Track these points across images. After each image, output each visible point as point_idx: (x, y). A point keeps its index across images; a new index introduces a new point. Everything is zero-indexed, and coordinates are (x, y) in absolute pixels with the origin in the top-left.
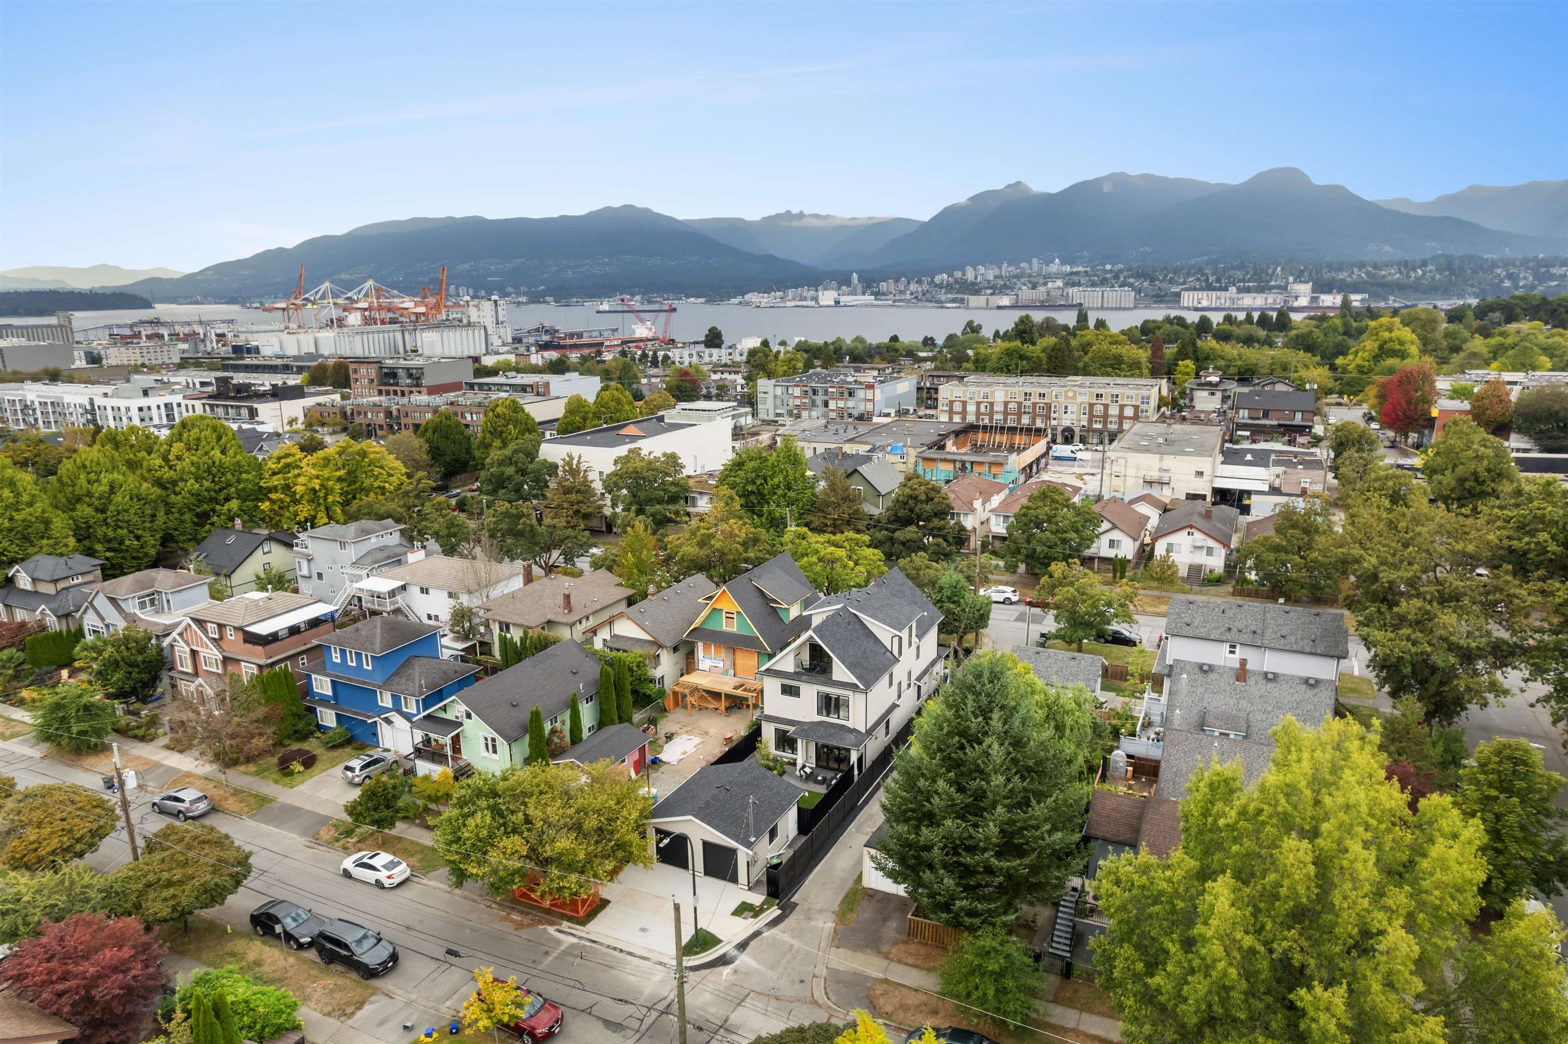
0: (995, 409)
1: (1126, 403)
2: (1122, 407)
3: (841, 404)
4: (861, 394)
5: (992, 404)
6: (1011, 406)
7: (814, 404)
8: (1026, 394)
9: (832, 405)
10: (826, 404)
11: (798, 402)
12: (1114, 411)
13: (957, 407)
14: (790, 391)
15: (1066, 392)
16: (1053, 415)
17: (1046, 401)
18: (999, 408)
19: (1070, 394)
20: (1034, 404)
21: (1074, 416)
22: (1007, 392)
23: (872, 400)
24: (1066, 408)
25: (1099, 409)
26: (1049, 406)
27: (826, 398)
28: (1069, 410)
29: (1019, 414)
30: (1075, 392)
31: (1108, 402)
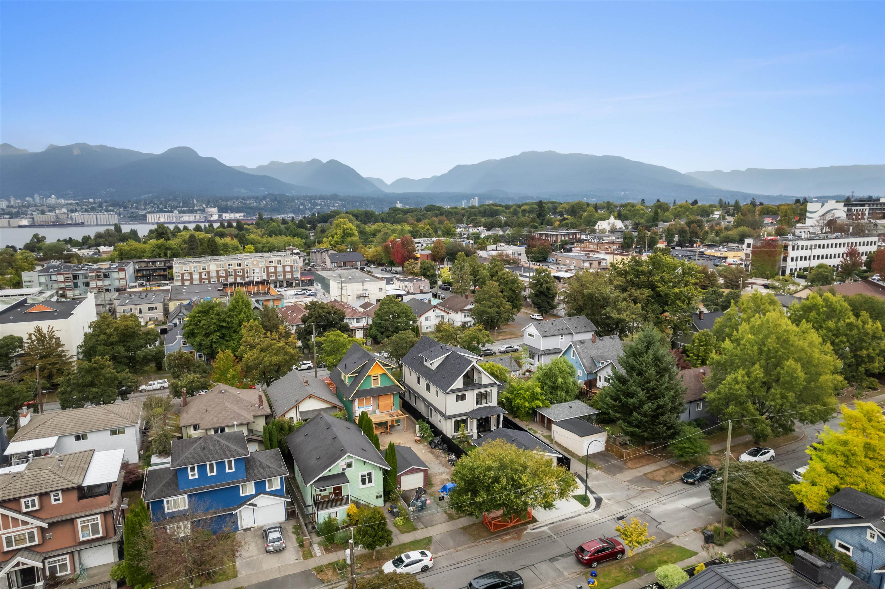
0: (211, 275)
1: (285, 264)
2: (284, 267)
3: (100, 283)
4: (115, 275)
5: (209, 273)
6: (221, 272)
7: (76, 285)
8: (229, 265)
9: (93, 284)
10: (87, 284)
11: (62, 285)
12: (280, 269)
13: (187, 277)
14: (54, 278)
15: (252, 262)
16: (246, 275)
17: (241, 267)
18: (214, 274)
19: (255, 262)
20: (235, 270)
21: (259, 274)
22: (217, 265)
23: (125, 279)
24: (254, 270)
25: (272, 269)
26: (243, 270)
27: (86, 280)
28: (255, 271)
29: (226, 277)
30: (257, 261)
31: (276, 265)
